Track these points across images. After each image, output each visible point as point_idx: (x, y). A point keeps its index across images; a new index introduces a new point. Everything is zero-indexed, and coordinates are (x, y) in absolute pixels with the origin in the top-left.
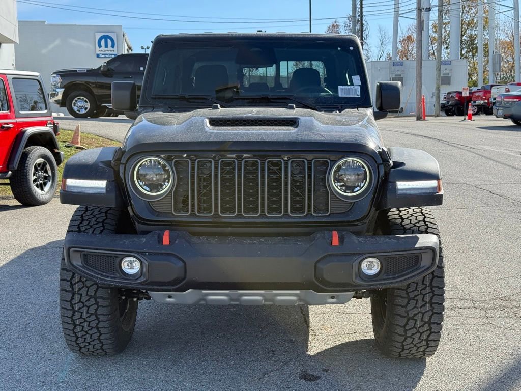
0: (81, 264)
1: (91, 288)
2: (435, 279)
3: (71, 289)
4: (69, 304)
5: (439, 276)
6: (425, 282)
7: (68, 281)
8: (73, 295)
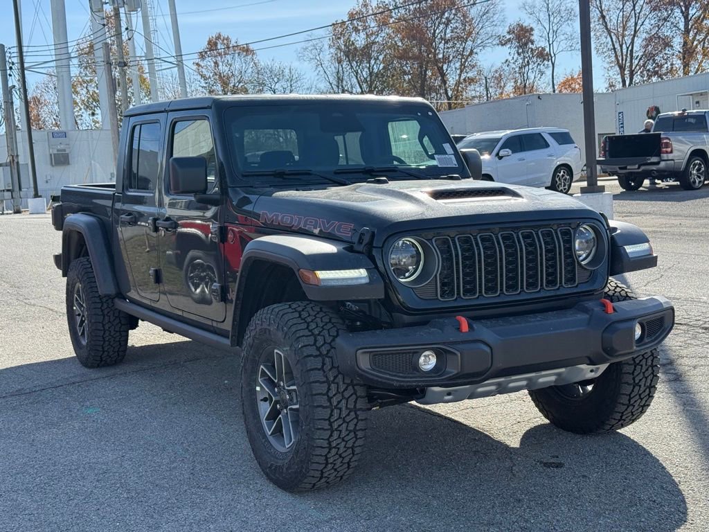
0: (370, 367)
1: (350, 399)
3: (329, 404)
4: (327, 422)
7: (324, 395)
8: (332, 411)
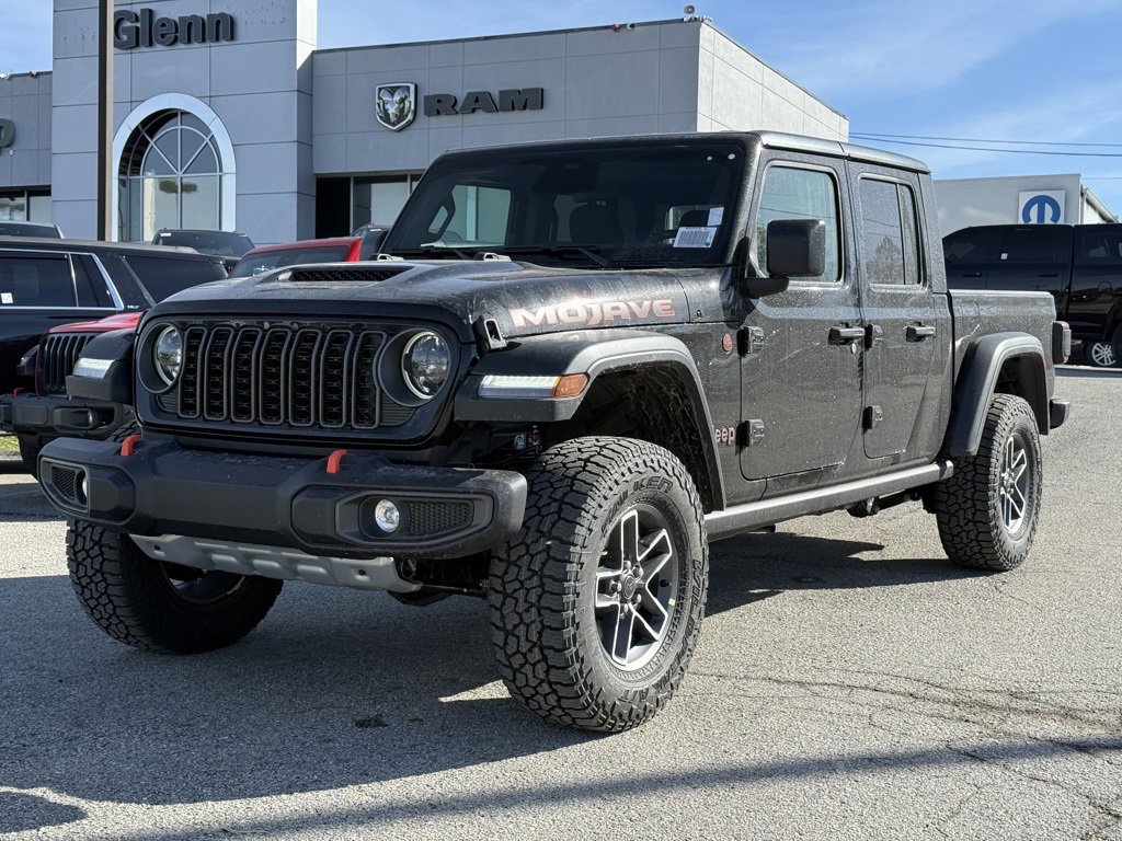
2: (551, 562)
5: (558, 557)
6: (532, 567)
